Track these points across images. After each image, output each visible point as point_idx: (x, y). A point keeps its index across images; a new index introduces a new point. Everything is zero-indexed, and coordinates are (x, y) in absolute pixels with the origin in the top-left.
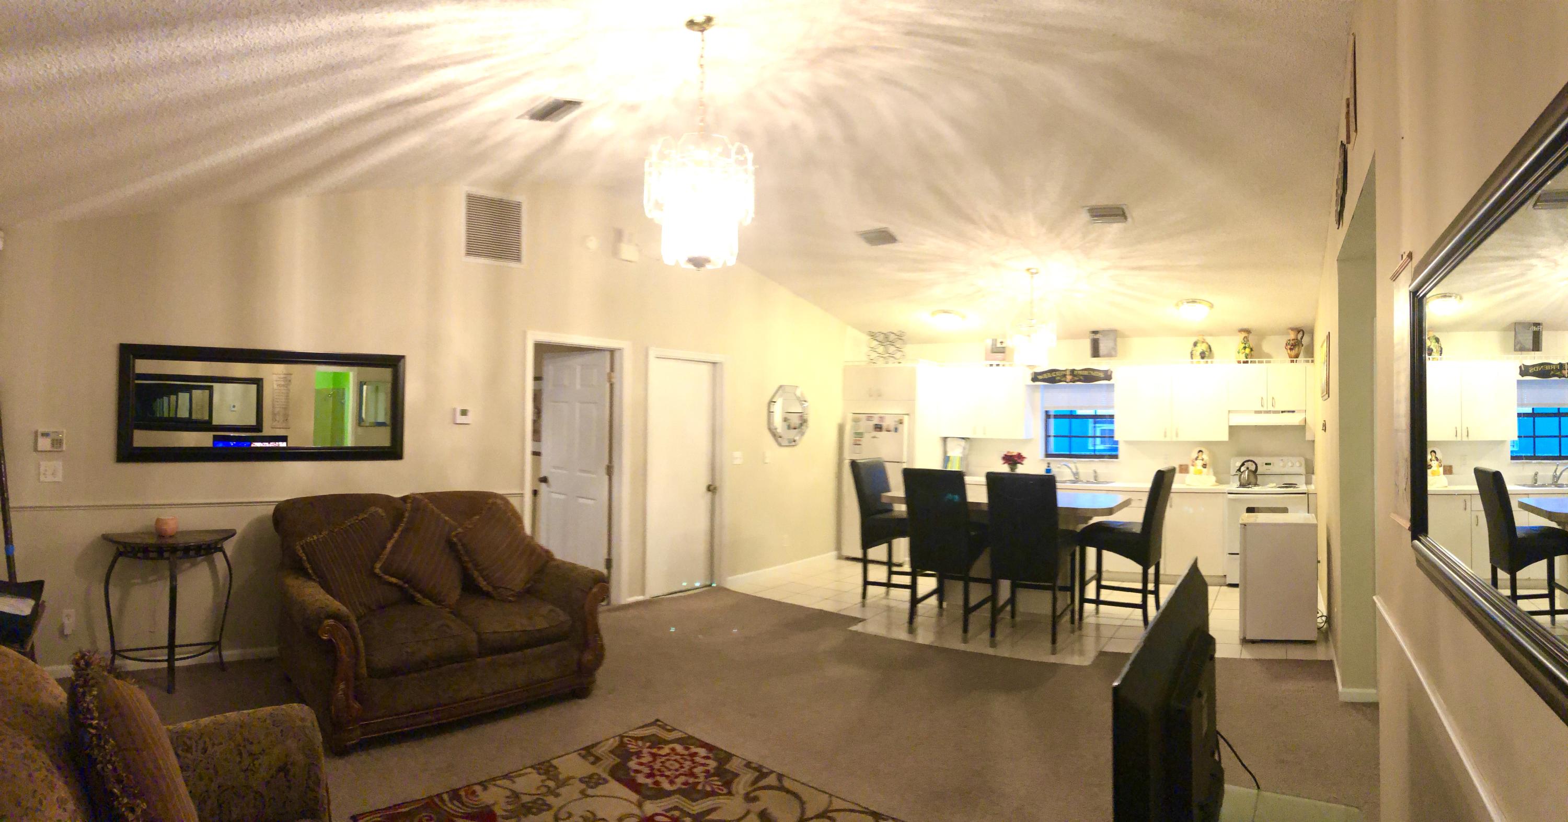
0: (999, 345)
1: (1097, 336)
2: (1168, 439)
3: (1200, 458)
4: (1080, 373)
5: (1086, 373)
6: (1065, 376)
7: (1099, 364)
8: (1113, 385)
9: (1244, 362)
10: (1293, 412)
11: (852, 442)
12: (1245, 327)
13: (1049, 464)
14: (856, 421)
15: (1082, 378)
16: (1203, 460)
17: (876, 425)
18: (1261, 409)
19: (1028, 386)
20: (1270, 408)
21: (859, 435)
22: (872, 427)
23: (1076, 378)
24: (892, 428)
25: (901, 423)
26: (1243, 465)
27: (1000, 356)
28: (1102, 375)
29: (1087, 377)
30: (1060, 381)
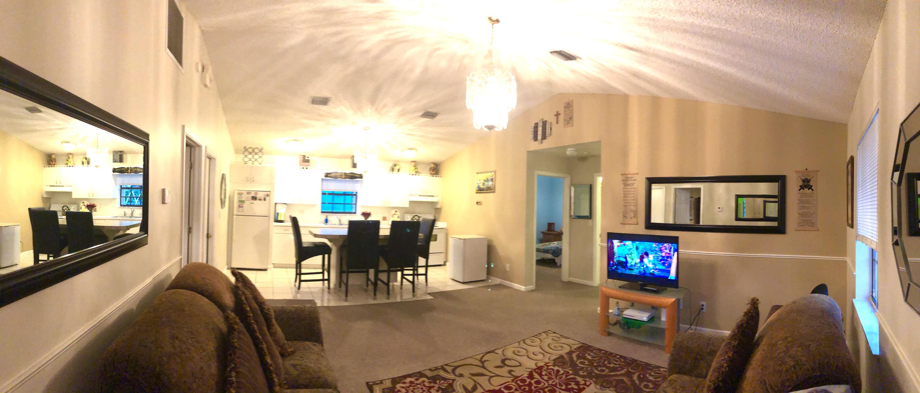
0: (306, 158)
1: (354, 158)
3: (396, 214)
4: (349, 174)
5: (351, 175)
6: (341, 175)
7: (356, 171)
8: (363, 181)
9: (416, 175)
10: (433, 196)
11: (238, 205)
12: (415, 160)
13: (327, 217)
14: (240, 194)
15: (349, 177)
17: (253, 197)
18: (422, 195)
19: (322, 180)
20: (425, 195)
21: (241, 202)
22: (250, 198)
23: (347, 177)
24: (263, 198)
25: (268, 196)
26: (414, 217)
27: (307, 164)
28: (358, 176)
29: (353, 177)
30: (339, 178)
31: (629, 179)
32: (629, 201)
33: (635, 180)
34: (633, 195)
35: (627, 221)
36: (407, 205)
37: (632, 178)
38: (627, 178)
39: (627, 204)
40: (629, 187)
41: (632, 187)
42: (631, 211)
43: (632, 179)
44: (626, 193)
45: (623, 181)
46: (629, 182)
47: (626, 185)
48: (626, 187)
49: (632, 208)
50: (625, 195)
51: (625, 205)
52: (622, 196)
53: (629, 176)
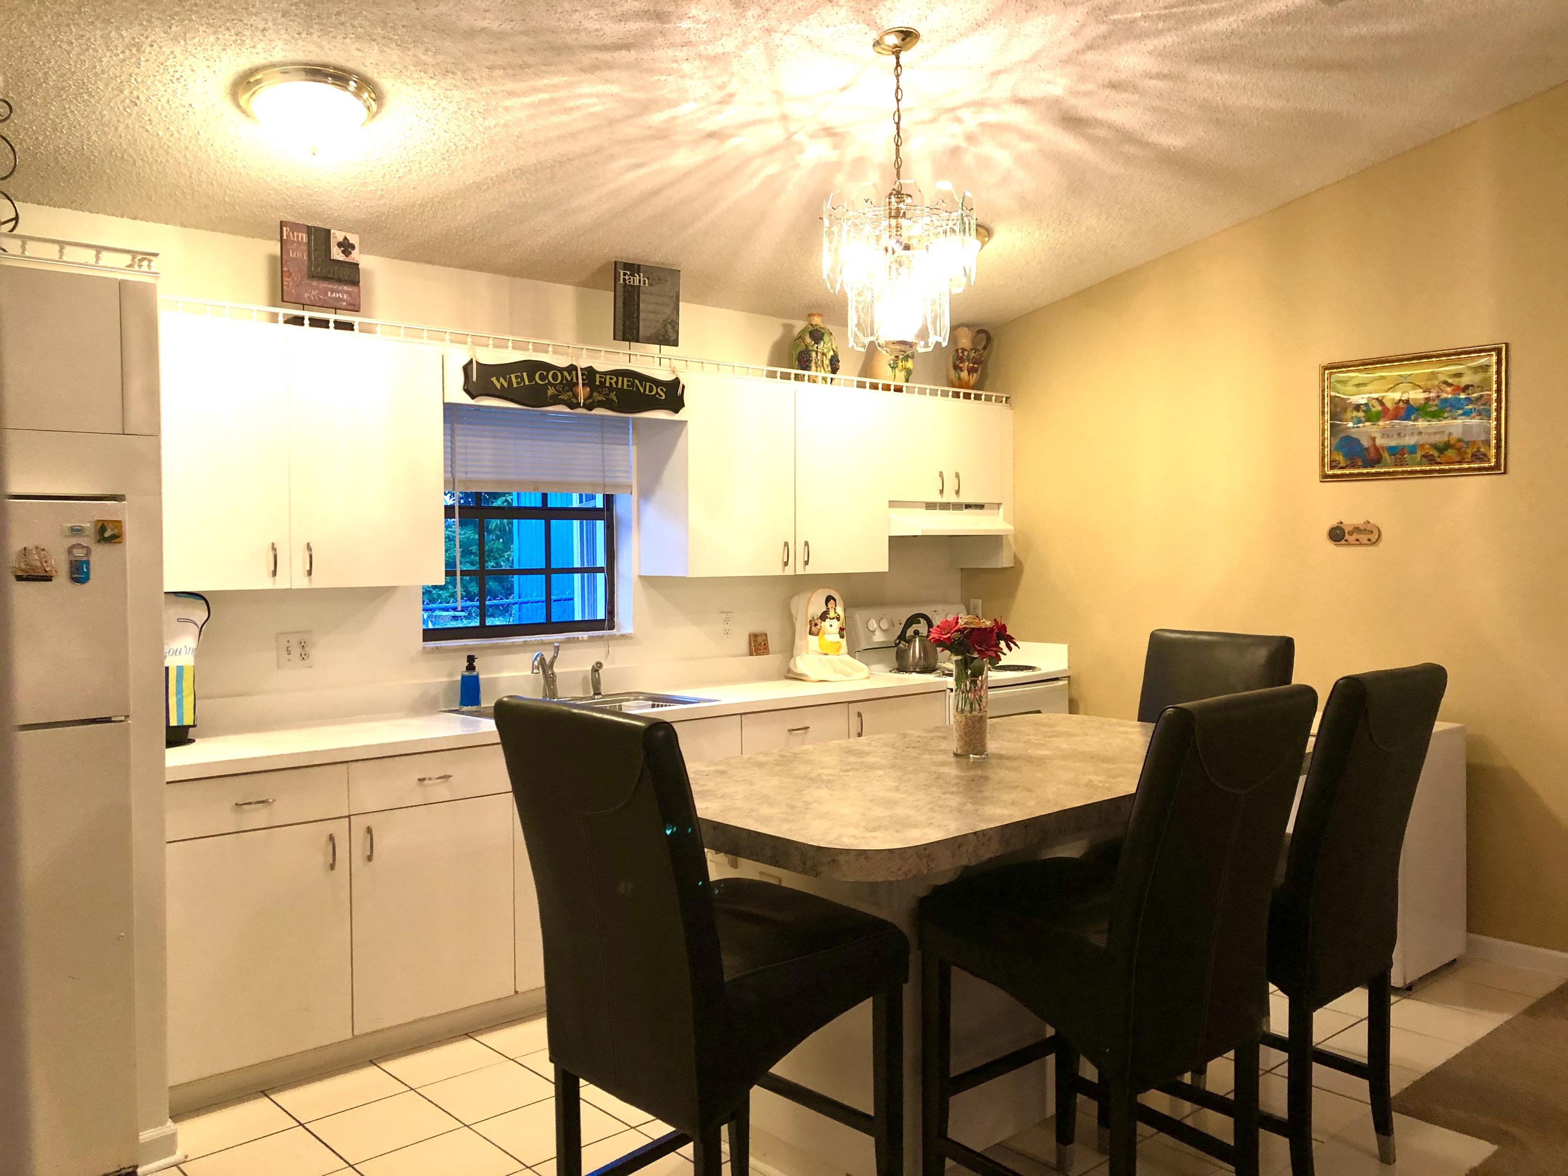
0: (337, 254)
1: (635, 280)
2: (789, 571)
3: (832, 614)
4: (609, 382)
5: (624, 383)
6: (572, 385)
7: (644, 361)
10: (981, 507)
13: (471, 659)
15: (613, 396)
16: (838, 619)
18: (938, 499)
20: (953, 499)
23: (598, 397)
25: (105, 538)
27: (341, 293)
28: (656, 393)
29: (628, 395)
30: (555, 401)
36: (879, 563)
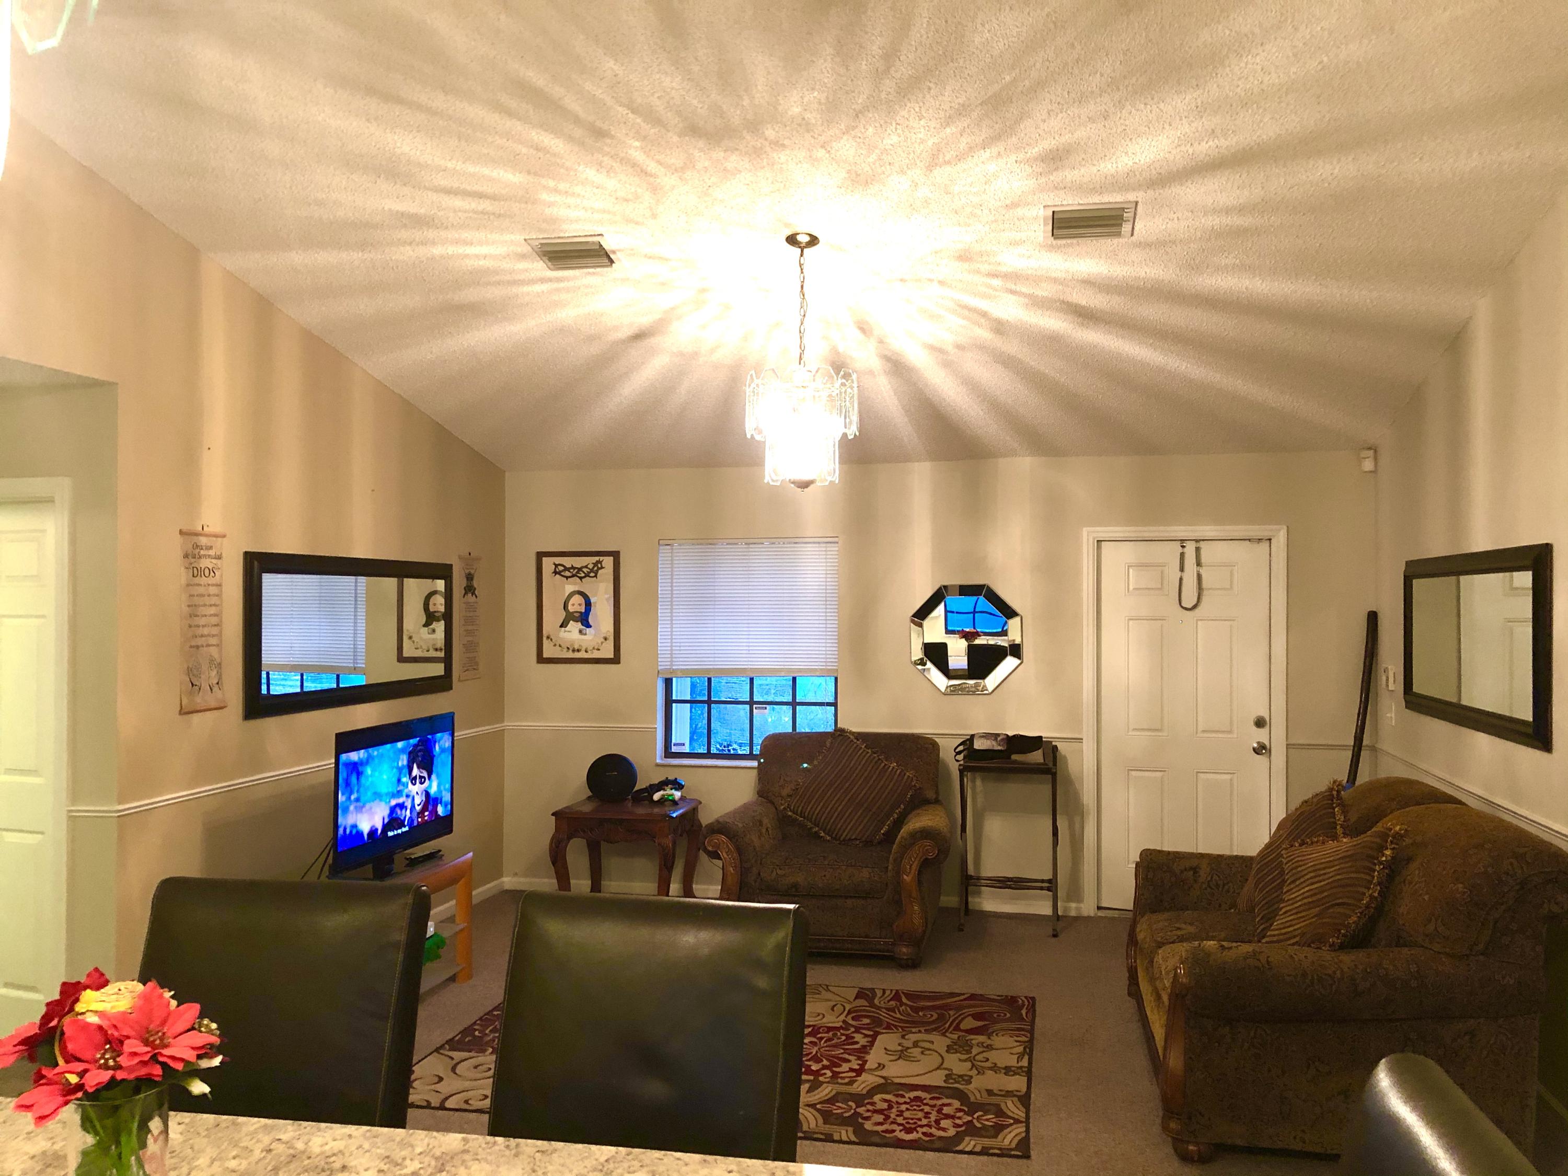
31: (202, 552)
32: (206, 631)
33: (219, 557)
34: (213, 610)
35: (199, 700)
37: (211, 548)
38: (197, 546)
39: (200, 642)
40: (203, 580)
41: (211, 580)
42: (212, 661)
43: (212, 553)
44: (196, 600)
45: (186, 556)
46: (205, 563)
47: (197, 572)
48: (197, 580)
49: (214, 651)
50: (193, 612)
51: (193, 644)
52: (186, 609)
53: (203, 541)
